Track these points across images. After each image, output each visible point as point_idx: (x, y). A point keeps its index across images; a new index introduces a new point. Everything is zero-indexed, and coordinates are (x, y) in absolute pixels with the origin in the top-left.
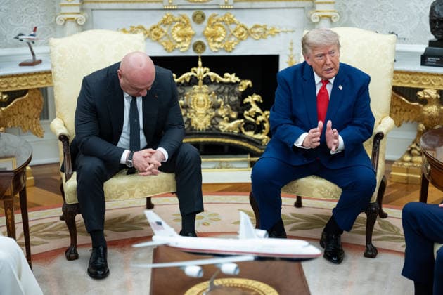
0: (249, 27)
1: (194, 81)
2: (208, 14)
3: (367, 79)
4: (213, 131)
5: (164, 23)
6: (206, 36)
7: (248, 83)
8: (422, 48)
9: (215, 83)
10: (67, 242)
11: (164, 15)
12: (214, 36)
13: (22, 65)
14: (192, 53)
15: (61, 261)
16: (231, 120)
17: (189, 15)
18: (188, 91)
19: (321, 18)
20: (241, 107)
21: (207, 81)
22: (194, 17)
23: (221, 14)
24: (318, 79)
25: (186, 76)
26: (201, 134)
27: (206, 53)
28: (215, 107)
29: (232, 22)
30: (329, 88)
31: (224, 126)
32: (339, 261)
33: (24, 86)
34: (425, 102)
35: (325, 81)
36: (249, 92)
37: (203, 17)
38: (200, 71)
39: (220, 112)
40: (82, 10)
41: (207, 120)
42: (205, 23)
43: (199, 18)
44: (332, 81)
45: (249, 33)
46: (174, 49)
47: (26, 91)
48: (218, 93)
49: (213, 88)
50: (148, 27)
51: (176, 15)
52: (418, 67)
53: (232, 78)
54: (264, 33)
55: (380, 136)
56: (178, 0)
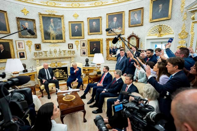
1: (56, 71)
4: (59, 77)
8: (85, 64)
10: (42, 95)
11: (51, 63)
12: (58, 65)
13: (31, 71)
14: (56, 67)
15: (41, 98)
17: (55, 63)
19: (72, 62)
20: (63, 74)
21: (58, 71)
23: (59, 62)
27: (58, 67)
28: (59, 74)
29: (61, 63)
31: (61, 76)
34: (86, 71)
36: (64, 72)
38: (57, 70)
39: (60, 75)
40: (40, 63)
43: (56, 63)
45: (63, 64)
46: (53, 67)
47: (32, 75)
48: (60, 72)
51: (53, 63)
52: (85, 67)
53: (62, 70)
54: (65, 64)
55: (82, 75)
56: (53, 61)
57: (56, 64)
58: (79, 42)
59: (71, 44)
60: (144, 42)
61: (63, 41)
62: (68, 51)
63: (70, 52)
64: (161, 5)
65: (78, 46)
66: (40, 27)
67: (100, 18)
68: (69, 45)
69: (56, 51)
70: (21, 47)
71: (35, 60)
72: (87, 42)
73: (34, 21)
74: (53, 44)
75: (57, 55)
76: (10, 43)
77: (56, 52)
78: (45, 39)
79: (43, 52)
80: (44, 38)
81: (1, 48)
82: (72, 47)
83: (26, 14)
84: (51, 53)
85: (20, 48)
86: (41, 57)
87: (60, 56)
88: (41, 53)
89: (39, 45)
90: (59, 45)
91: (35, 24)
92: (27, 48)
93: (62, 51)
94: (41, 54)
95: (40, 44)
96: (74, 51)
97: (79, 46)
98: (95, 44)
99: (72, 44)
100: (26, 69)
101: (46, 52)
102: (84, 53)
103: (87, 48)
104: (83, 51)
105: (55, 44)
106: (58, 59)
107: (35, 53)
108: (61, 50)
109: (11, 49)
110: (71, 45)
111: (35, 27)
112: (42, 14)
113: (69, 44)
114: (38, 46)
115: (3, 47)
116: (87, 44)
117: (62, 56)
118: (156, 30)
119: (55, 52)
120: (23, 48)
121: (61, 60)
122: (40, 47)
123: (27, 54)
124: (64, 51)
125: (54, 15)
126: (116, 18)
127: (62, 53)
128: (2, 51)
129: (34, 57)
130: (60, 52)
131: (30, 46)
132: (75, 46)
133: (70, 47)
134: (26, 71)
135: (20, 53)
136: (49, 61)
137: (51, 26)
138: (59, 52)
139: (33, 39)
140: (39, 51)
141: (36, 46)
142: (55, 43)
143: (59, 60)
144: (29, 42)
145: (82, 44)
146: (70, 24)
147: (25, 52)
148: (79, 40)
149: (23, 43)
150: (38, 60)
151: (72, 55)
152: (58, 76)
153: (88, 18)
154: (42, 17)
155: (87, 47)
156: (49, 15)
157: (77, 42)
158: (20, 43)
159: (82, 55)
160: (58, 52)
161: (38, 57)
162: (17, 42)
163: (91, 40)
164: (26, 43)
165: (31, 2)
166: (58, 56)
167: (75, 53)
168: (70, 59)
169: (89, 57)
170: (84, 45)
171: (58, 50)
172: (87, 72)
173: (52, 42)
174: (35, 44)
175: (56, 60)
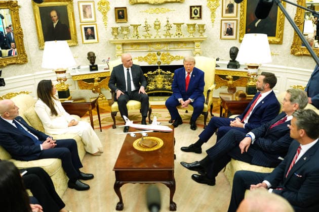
0: (174, 56)
1: (157, 74)
2: (162, 53)
4: (163, 89)
5: (148, 55)
6: (161, 60)
8: (227, 62)
9: (163, 74)
10: (113, 123)
11: (148, 53)
12: (164, 59)
13: (105, 69)
14: (157, 65)
15: (111, 129)
16: (169, 85)
17: (156, 53)
18: (156, 76)
19: (196, 53)
21: (161, 73)
22: (157, 54)
23: (166, 53)
24: (186, 73)
25: (155, 72)
26: (160, 90)
27: (162, 65)
28: (164, 81)
29: (169, 55)
30: (190, 76)
31: (167, 87)
32: (195, 129)
33: (105, 76)
34: (228, 80)
35: (189, 73)
37: (160, 54)
38: (159, 70)
39: (166, 83)
40: (123, 52)
41: (161, 85)
42: (161, 56)
43: (159, 54)
44: (191, 73)
45: (175, 58)
46: (152, 63)
47: (105, 78)
48: (165, 77)
49: (163, 76)
50: (143, 57)
51: (152, 53)
52: (226, 69)
53: (169, 72)
54: (178, 58)
55: (209, 91)
56: (152, 49)
57: (158, 57)
58: (218, 1)
59: (197, 6)
62: (188, 25)
63: (192, 28)
65: (216, 13)
68: (193, 9)
69: (159, 25)
70: (88, 14)
71: (115, 44)
74: (154, 8)
75: (161, 35)
76: (68, 8)
77: (159, 28)
79: (131, 28)
81: (54, 18)
82: (198, 15)
84: (147, 28)
85: (87, 17)
86: (126, 39)
87: (168, 37)
88: (127, 29)
89: (123, 11)
90: (168, 10)
93: (173, 25)
94: (125, 32)
95: (125, 8)
96: (203, 26)
97: (218, 12)
99: (200, 7)
100: (95, 64)
101: (136, 27)
102: (230, 32)
103: (238, 18)
104: (228, 27)
105: (160, 7)
106: (163, 46)
107: (113, 29)
108: (171, 23)
109: (69, 20)
110: (198, 9)
113: (191, 7)
114: (120, 12)
115: (56, 17)
116: (239, 6)
117: (174, 37)
119: (157, 26)
120: (91, 17)
121: (172, 46)
123: (98, 31)
124: (179, 25)
127: (174, 30)
128: (55, 25)
129: (112, 39)
130: (169, 27)
131: (105, 13)
132: (206, 13)
133: (193, 15)
134: (95, 68)
135: (86, 29)
136: (144, 48)
138: (166, 28)
140: (123, 25)
141: (117, 12)
142: (159, 4)
143: (166, 47)
144: (104, 4)
145: (225, 7)
147: (94, 26)
149: (92, 7)
150: (120, 46)
151: (197, 36)
152: (160, 86)
155: (239, 15)
157: (213, 0)
158: (86, 6)
159: (223, 37)
160: (163, 28)
161: (120, 39)
162: (81, 4)
164: (97, 7)
166: (163, 37)
167: (204, 31)
168: (191, 45)
170: (231, 9)
171: (163, 23)
172: (230, 82)
173: (152, 3)
174: (116, 8)
175: (158, 46)
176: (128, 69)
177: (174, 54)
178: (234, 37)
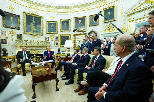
2: (35, 50)
3: (54, 52)
5: (30, 51)
7: (40, 57)
10: (18, 73)
11: (30, 50)
12: (36, 52)
13: (11, 55)
17: (33, 50)
20: (39, 59)
23: (37, 50)
25: (33, 56)
27: (35, 54)
28: (37, 59)
31: (38, 61)
33: (11, 57)
34: (58, 57)
36: (40, 58)
38: (35, 56)
43: (34, 50)
45: (40, 52)
46: (32, 53)
52: (57, 54)
53: (38, 56)
56: (32, 49)
57: (34, 51)
58: (53, 36)
60: (100, 36)
61: (41, 35)
63: (46, 43)
64: (109, 12)
65: (53, 39)
66: (24, 21)
67: (69, 20)
68: (46, 38)
69: (35, 41)
72: (59, 36)
73: (18, 16)
74: (33, 36)
75: (36, 44)
77: (35, 42)
78: (27, 31)
79: (24, 41)
80: (25, 30)
82: (48, 40)
83: (12, 11)
84: (30, 42)
86: (22, 44)
87: (38, 45)
89: (21, 36)
90: (38, 37)
91: (19, 19)
92: (10, 36)
93: (40, 42)
94: (22, 42)
95: (22, 35)
98: (65, 38)
99: (48, 37)
100: (6, 53)
101: (26, 41)
102: (57, 44)
103: (59, 41)
106: (36, 48)
107: (16, 41)
108: (39, 41)
110: (48, 38)
111: (19, 21)
112: (26, 13)
113: (45, 37)
114: (20, 36)
116: (59, 38)
117: (40, 45)
118: (107, 28)
119: (34, 41)
121: (39, 48)
122: (22, 37)
123: (9, 41)
124: (42, 41)
125: (36, 15)
126: (80, 21)
129: (15, 44)
131: (12, 35)
132: (50, 39)
133: (46, 39)
134: (6, 54)
135: (2, 40)
136: (29, 48)
137: (33, 22)
138: (37, 42)
139: (16, 30)
140: (21, 40)
142: (35, 35)
146: (48, 22)
147: (7, 39)
148: (54, 35)
149: (7, 32)
150: (19, 47)
151: (48, 45)
152: (35, 61)
153: (61, 20)
154: (26, 15)
155: (59, 40)
156: (32, 14)
157: (52, 36)
159: (55, 46)
163: (62, 35)
164: (9, 32)
165: (17, 3)
167: (50, 44)
169: (60, 47)
170: (57, 38)
173: (33, 34)
174: (18, 34)
175: (34, 48)
176: (25, 52)
177: (40, 51)
178: (58, 46)
